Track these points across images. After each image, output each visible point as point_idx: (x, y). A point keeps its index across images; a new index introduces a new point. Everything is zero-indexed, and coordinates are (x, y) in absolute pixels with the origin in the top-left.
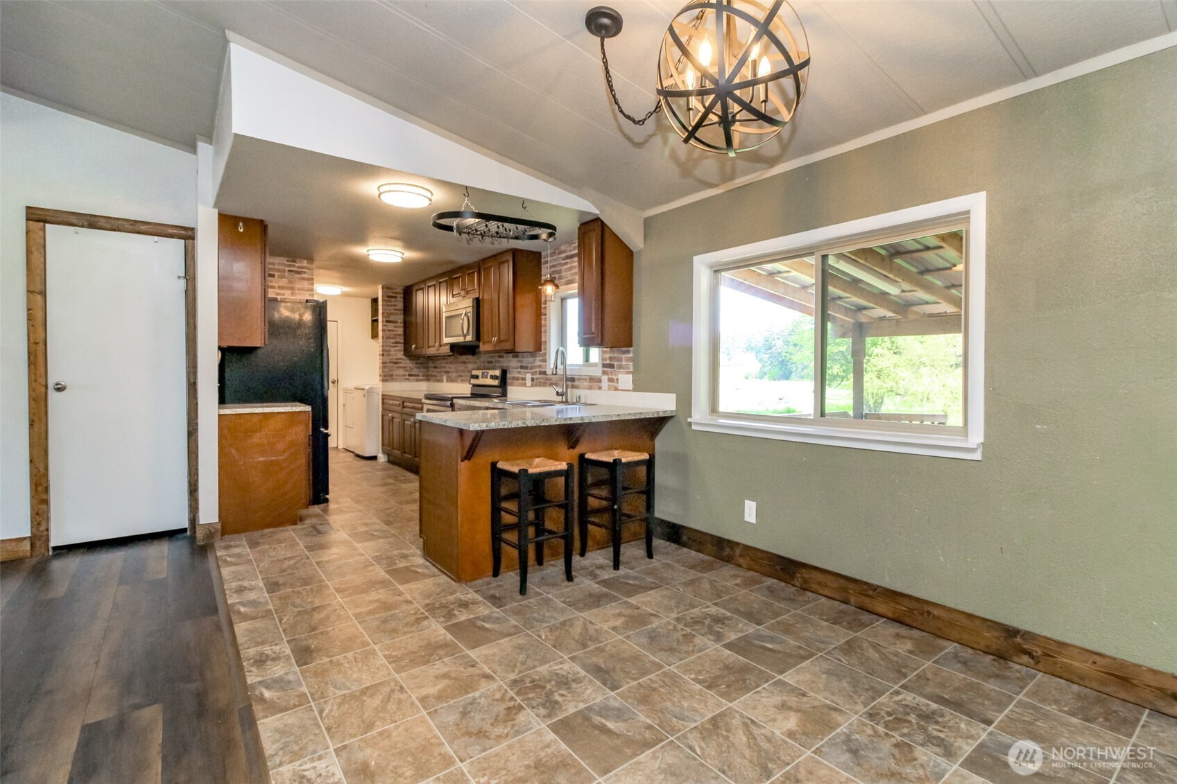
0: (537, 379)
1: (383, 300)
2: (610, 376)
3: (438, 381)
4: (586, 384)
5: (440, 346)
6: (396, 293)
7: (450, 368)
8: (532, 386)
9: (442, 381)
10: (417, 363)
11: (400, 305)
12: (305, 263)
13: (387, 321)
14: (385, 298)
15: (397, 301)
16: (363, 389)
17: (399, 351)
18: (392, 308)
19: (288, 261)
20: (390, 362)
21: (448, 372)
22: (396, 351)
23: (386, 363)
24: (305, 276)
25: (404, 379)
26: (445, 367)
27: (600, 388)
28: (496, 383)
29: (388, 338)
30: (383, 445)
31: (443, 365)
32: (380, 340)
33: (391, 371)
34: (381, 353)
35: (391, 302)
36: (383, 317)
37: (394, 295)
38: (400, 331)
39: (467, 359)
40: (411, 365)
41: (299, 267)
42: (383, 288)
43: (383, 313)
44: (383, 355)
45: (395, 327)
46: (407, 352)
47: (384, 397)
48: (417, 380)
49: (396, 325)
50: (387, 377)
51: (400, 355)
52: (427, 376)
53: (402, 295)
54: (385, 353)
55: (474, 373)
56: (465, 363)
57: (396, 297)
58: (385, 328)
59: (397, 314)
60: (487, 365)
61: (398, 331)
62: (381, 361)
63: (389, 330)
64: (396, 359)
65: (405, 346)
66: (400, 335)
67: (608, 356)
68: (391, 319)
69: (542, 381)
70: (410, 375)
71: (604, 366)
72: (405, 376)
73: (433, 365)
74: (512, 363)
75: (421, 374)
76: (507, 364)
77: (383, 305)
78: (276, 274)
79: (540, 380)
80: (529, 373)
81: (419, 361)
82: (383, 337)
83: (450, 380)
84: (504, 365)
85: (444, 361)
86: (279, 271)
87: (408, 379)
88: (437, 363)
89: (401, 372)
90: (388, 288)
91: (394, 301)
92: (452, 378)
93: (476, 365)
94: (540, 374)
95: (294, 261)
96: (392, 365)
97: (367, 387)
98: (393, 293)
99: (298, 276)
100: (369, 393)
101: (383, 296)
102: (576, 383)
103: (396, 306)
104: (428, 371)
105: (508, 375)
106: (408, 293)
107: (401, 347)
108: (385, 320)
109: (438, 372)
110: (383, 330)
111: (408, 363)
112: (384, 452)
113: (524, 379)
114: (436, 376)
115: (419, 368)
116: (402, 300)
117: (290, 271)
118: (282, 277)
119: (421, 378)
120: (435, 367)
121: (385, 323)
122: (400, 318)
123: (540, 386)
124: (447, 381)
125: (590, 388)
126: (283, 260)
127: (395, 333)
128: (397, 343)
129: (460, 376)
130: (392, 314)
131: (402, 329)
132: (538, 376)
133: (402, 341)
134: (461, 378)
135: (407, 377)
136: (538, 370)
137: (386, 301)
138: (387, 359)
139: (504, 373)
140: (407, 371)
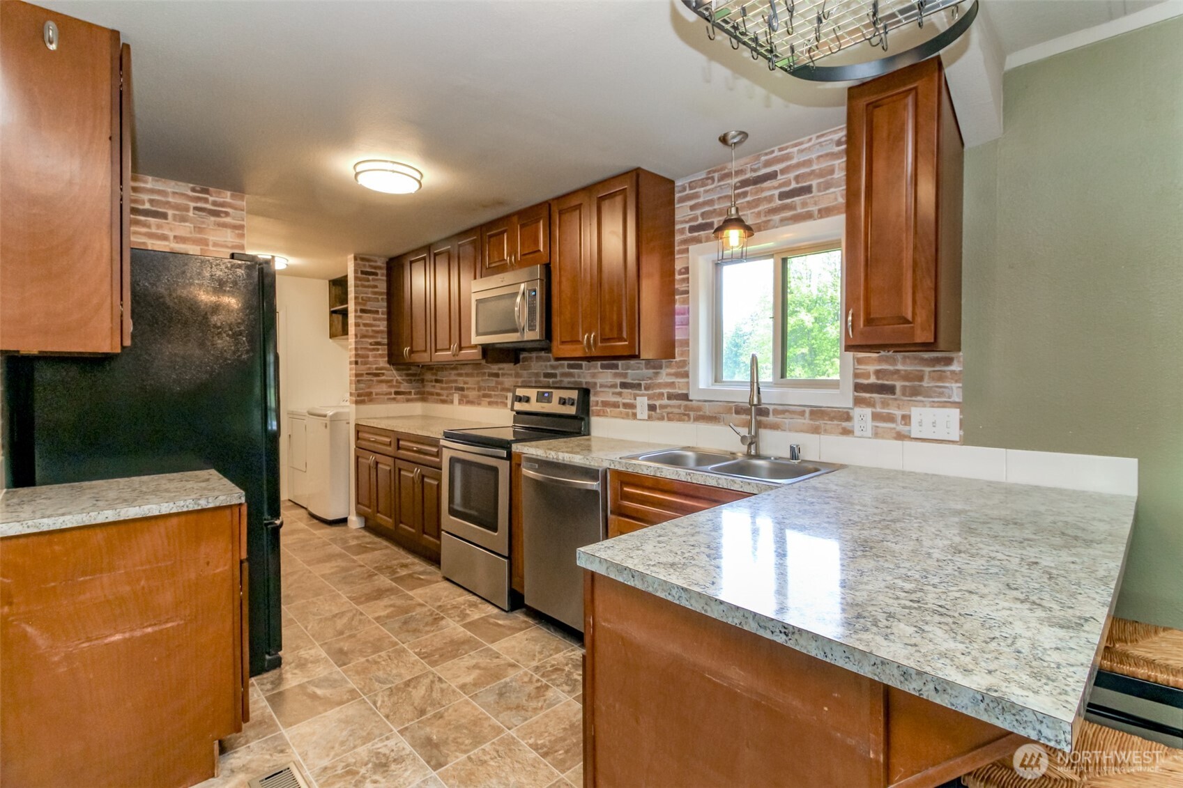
0: (662, 407)
1: (356, 278)
2: (878, 410)
3: (443, 402)
4: (806, 421)
5: (461, 348)
6: (375, 268)
7: (465, 383)
8: (650, 418)
9: (452, 402)
10: (408, 375)
11: (383, 287)
12: (227, 196)
13: (363, 311)
14: (359, 275)
15: (377, 280)
16: (325, 416)
17: (381, 356)
18: (370, 290)
19: (193, 190)
20: (367, 374)
21: (462, 389)
22: (375, 356)
23: (361, 375)
24: (228, 220)
25: (389, 399)
26: (456, 381)
27: (847, 432)
28: (572, 410)
29: (364, 336)
30: (358, 502)
31: (453, 378)
32: (351, 338)
33: (369, 387)
34: (353, 359)
35: (368, 280)
36: (356, 304)
37: (373, 270)
38: (383, 326)
39: (500, 369)
40: (399, 378)
41: (215, 203)
42: (355, 259)
43: (356, 298)
44: (356, 363)
45: (375, 319)
46: (394, 358)
47: (359, 429)
48: (408, 401)
49: (376, 316)
50: (362, 397)
51: (383, 362)
52: (421, 393)
53: (385, 272)
54: (359, 360)
55: (520, 392)
56: (497, 375)
57: (376, 274)
58: (360, 321)
59: (377, 300)
60: (542, 379)
61: (379, 326)
62: (354, 372)
63: (365, 325)
64: (377, 369)
65: (389, 350)
66: (381, 332)
67: (871, 368)
68: (368, 308)
69: (676, 410)
70: (397, 393)
71: (858, 387)
72: (390, 394)
73: (434, 378)
74: (602, 378)
75: (413, 391)
76: (589, 379)
77: (356, 286)
78: (170, 212)
79: (669, 410)
80: (642, 395)
81: (410, 372)
82: (356, 335)
83: (465, 401)
84: (584, 380)
85: (454, 372)
86: (176, 207)
87: (394, 399)
88: (441, 375)
89: (384, 388)
90: (363, 259)
91: (373, 280)
92: (471, 398)
93: (520, 380)
94: (669, 398)
95: (206, 191)
96: (370, 377)
97: (330, 413)
98: (371, 267)
99: (213, 219)
100: (334, 421)
101: (356, 272)
102: (771, 418)
103: (376, 287)
104: (424, 387)
105: (592, 398)
106: (395, 268)
107: (383, 350)
108: (359, 308)
109: (442, 389)
110: (357, 325)
111: (393, 375)
112: (359, 514)
113: (632, 406)
114: (438, 394)
115: (410, 381)
116: (385, 278)
117: (196, 208)
118: (183, 219)
119: (413, 396)
120: (437, 381)
121: (359, 314)
122: (382, 306)
123: (670, 419)
124: (459, 403)
125: (816, 430)
126: (185, 188)
127: (374, 328)
128: (378, 343)
129: (485, 396)
130: (369, 299)
131: (385, 323)
132: (665, 402)
133: (385, 341)
134: (488, 400)
135: (393, 396)
136: (665, 391)
137: (360, 280)
138: (363, 369)
139: (585, 393)
140: (391, 387)
